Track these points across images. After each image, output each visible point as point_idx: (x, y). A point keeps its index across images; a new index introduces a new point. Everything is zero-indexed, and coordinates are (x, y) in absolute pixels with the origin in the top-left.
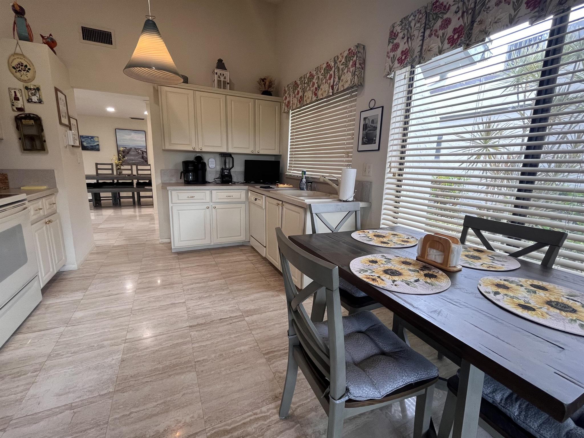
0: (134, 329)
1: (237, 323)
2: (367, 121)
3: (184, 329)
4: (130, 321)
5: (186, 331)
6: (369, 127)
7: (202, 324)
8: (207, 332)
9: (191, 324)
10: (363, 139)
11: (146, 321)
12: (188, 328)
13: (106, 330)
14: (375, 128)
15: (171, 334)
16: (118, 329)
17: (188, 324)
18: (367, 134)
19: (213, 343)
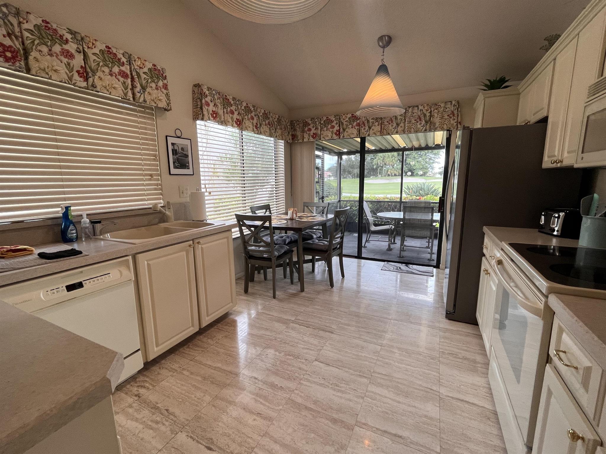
0: (374, 353)
1: (303, 319)
2: (176, 148)
3: (338, 334)
4: (375, 363)
5: (338, 331)
6: (180, 154)
7: (323, 330)
8: (326, 324)
9: (331, 334)
10: (174, 163)
11: (361, 356)
12: (335, 333)
13: (397, 364)
14: (187, 156)
15: (349, 334)
16: (387, 360)
17: (333, 335)
18: (178, 159)
19: (330, 316)
